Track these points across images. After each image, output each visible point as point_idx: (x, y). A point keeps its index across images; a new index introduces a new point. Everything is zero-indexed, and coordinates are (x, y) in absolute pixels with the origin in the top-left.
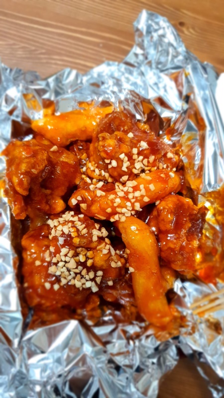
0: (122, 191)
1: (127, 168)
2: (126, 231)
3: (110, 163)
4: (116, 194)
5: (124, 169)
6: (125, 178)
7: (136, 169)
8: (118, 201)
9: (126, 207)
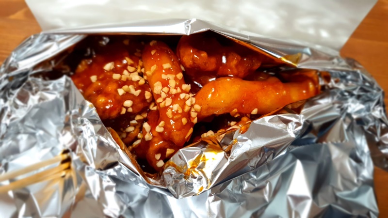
0: (164, 99)
1: (136, 89)
2: (212, 108)
3: (127, 108)
4: (166, 108)
5: (137, 93)
6: (148, 95)
7: (139, 81)
8: (176, 107)
9: (185, 100)
